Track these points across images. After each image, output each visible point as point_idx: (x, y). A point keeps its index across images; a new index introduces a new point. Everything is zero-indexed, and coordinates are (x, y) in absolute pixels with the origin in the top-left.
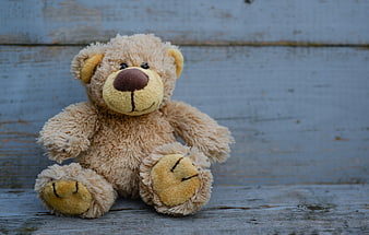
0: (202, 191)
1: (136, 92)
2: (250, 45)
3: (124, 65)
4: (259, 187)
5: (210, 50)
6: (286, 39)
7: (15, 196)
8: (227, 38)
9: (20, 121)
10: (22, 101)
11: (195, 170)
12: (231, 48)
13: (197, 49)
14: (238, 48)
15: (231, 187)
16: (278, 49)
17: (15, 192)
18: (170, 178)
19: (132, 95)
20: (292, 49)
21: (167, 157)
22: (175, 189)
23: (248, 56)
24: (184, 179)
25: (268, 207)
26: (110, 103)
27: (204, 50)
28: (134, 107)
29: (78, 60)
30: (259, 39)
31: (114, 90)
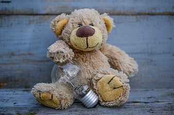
0: (124, 95)
1: (89, 38)
2: (149, 14)
3: (80, 25)
4: (153, 90)
5: (128, 17)
6: (168, 11)
7: (26, 93)
8: (136, 11)
9: (29, 54)
10: (30, 44)
11: (121, 84)
12: (138, 16)
13: (120, 17)
14: (142, 16)
15: (138, 89)
16: (163, 17)
17: (26, 91)
18: (107, 87)
19: (87, 39)
20: (171, 16)
21: (106, 76)
22: (110, 93)
23: (147, 20)
24: (115, 88)
25: (158, 102)
26: (75, 44)
27: (124, 17)
28: (88, 45)
29: (55, 22)
30: (153, 11)
31: (76, 37)
